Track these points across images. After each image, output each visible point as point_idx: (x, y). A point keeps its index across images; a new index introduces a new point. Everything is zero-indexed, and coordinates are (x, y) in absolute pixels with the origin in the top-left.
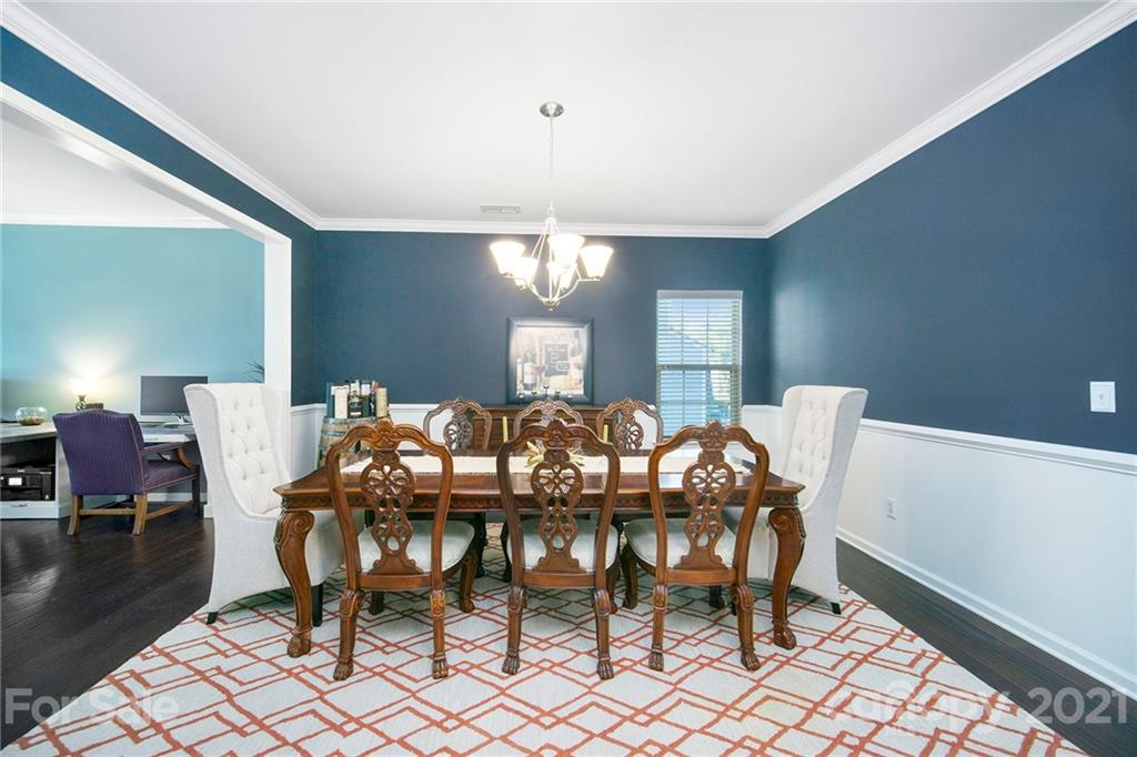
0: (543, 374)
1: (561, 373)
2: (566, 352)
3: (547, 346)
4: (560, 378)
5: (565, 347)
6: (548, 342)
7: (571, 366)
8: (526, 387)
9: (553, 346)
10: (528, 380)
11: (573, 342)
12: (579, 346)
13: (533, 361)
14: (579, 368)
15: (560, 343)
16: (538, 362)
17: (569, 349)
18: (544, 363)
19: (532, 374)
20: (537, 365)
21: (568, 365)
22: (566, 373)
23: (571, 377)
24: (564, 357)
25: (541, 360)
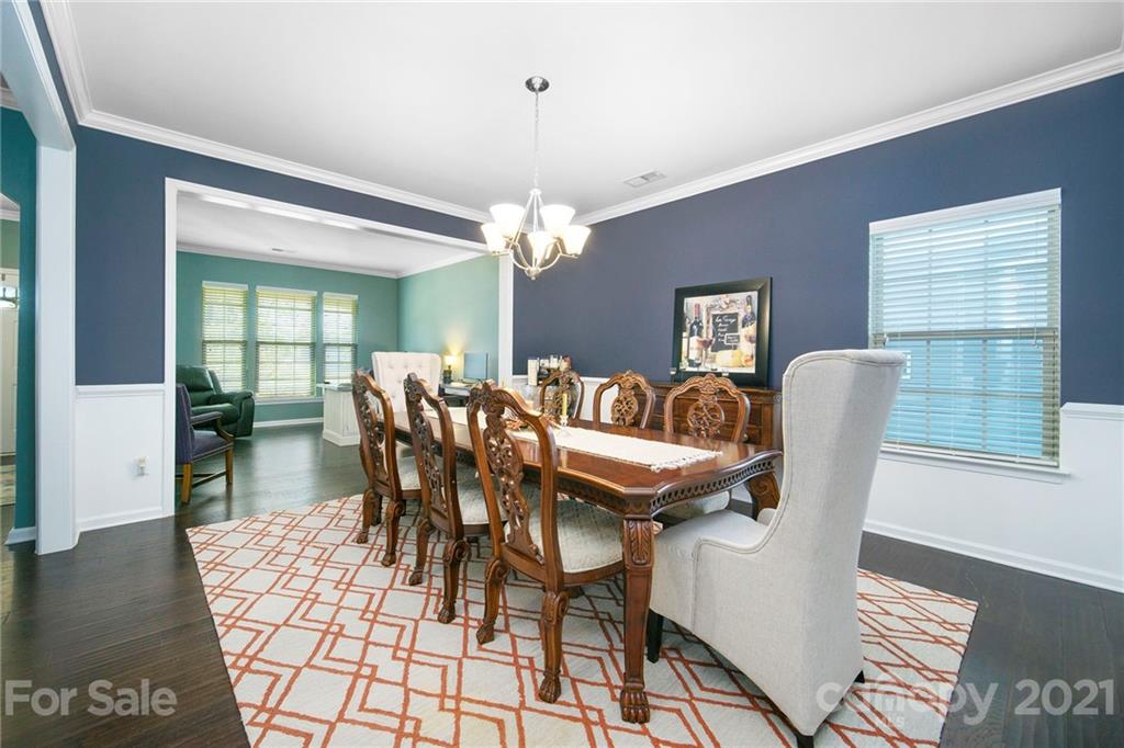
0: (710, 349)
1: (729, 348)
2: (736, 322)
3: (715, 316)
4: (729, 352)
5: (735, 316)
6: (718, 312)
7: (742, 339)
8: (691, 363)
9: (721, 316)
10: (693, 355)
11: (745, 311)
12: (752, 313)
13: (699, 334)
14: (751, 340)
15: (728, 311)
16: (704, 335)
17: (740, 319)
18: (710, 336)
19: (698, 349)
20: (704, 338)
21: (738, 337)
22: (735, 348)
23: (742, 354)
24: (733, 328)
25: (707, 333)
